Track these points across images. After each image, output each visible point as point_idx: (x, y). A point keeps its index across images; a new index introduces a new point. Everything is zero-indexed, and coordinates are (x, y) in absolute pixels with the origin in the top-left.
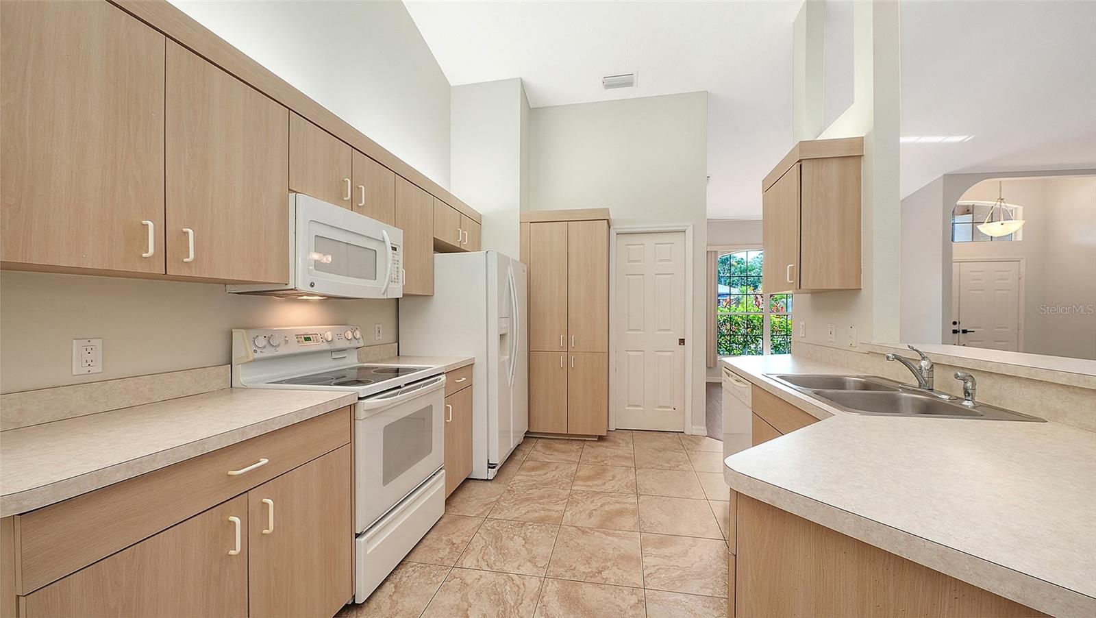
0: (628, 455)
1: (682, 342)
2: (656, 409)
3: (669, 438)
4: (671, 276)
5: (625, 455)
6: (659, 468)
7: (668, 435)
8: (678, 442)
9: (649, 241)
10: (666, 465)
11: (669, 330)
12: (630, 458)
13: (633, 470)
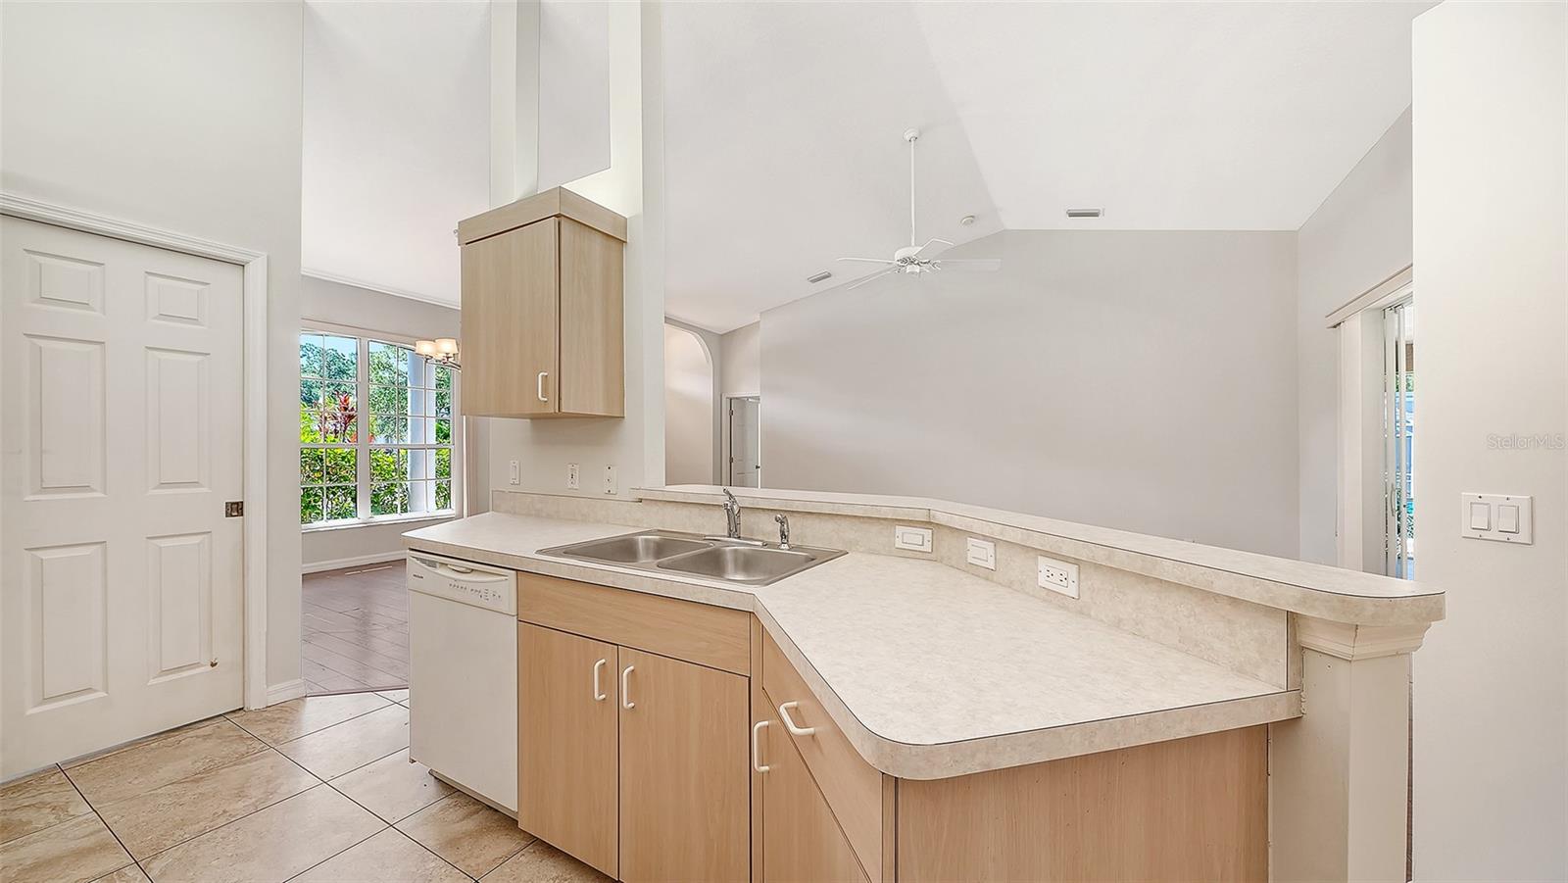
0: (86, 843)
1: (236, 509)
2: (152, 682)
3: (206, 737)
4: (200, 358)
5: (72, 845)
6: (222, 821)
7: (199, 732)
8: (241, 737)
9: (123, 262)
10: (241, 805)
11: (196, 484)
12: (103, 847)
13: (133, 872)
